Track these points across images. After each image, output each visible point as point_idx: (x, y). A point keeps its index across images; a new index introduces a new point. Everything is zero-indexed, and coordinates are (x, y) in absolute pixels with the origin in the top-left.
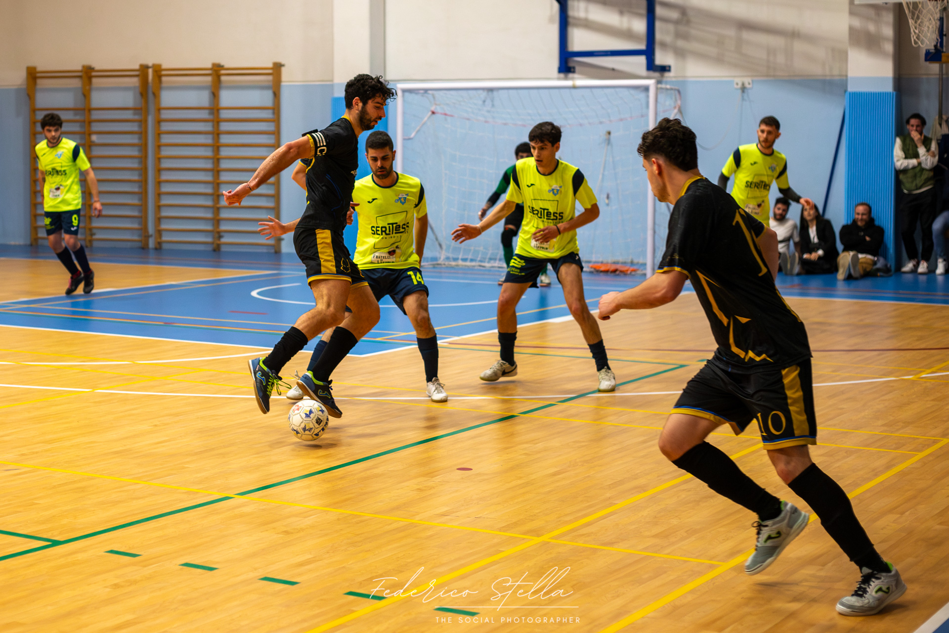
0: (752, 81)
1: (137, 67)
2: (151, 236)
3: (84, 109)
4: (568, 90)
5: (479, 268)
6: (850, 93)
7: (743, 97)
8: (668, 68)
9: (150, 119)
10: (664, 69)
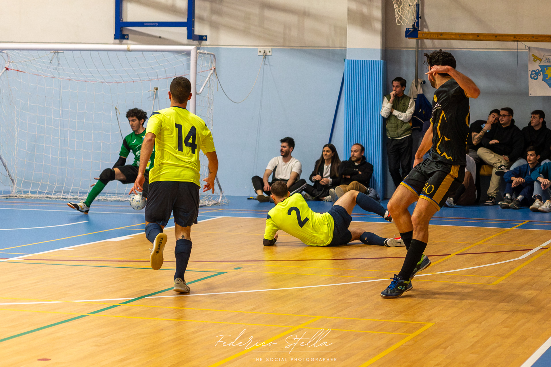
0: (272, 49)
4: (123, 53)
5: (46, 199)
6: (348, 60)
7: (264, 61)
8: (204, 37)
10: (202, 38)
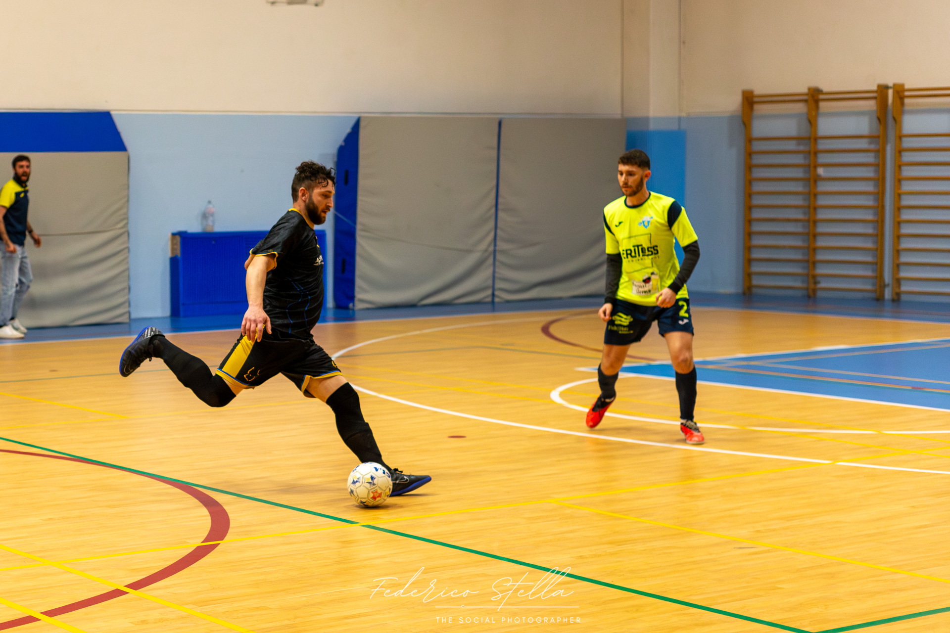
1: (874, 88)
2: (888, 285)
3: (809, 138)
9: (889, 149)
